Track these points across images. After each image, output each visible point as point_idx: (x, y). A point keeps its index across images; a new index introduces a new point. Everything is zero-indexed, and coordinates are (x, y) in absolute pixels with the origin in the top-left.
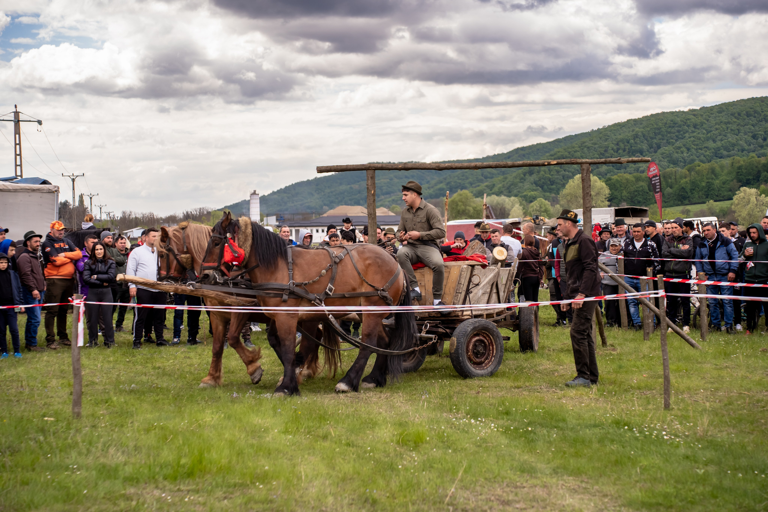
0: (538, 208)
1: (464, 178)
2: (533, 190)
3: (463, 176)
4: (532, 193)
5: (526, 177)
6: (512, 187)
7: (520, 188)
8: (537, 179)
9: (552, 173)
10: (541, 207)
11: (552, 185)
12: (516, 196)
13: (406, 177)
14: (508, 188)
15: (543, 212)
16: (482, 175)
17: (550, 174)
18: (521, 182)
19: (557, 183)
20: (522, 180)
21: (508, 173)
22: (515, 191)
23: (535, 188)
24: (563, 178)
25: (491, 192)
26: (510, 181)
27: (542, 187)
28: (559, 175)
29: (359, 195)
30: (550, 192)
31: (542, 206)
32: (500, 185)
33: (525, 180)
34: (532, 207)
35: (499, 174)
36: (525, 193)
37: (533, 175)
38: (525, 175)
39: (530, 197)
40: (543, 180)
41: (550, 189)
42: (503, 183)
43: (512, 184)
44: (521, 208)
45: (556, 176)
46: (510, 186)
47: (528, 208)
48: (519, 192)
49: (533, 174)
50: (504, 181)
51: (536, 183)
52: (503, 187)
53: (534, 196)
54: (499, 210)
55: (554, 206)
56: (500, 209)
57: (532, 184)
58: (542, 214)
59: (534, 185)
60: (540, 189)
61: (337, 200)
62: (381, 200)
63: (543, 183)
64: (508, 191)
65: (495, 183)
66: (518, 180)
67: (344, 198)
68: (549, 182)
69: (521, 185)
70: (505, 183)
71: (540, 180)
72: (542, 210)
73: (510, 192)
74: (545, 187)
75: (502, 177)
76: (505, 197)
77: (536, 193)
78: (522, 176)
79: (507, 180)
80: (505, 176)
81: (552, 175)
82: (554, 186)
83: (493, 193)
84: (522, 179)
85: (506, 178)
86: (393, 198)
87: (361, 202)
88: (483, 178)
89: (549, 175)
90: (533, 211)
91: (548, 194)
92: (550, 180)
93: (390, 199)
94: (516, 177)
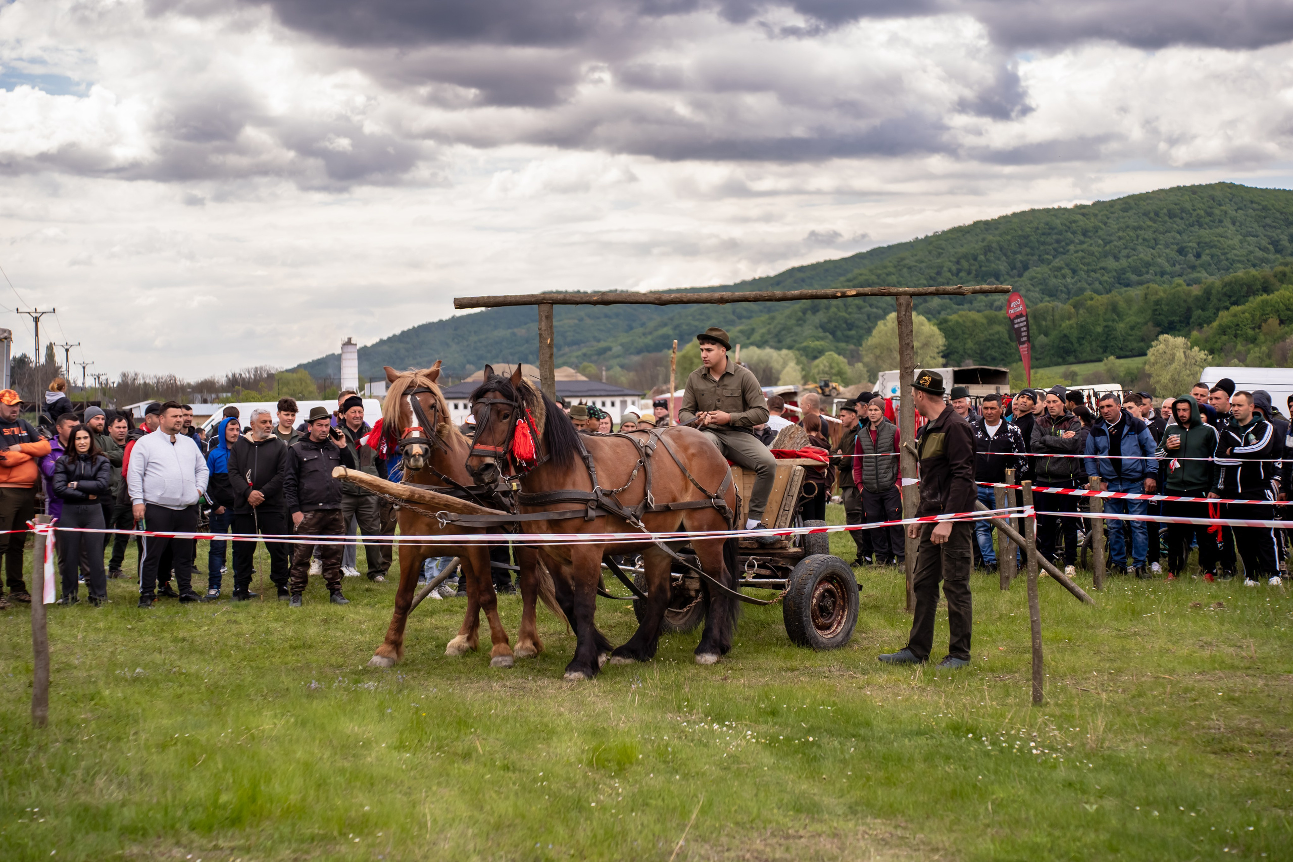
0: (827, 369)
1: (703, 317)
2: (819, 339)
3: (701, 314)
4: (817, 343)
5: (807, 316)
6: (784, 332)
7: (797, 334)
8: (825, 320)
9: (850, 310)
10: (831, 367)
11: (850, 329)
12: (790, 348)
13: (606, 316)
14: (777, 335)
15: (836, 375)
16: (734, 313)
17: (846, 312)
18: (799, 325)
19: (857, 327)
20: (800, 322)
21: (776, 311)
22: (788, 341)
23: (821, 335)
24: (869, 318)
25: (748, 342)
26: (779, 323)
27: (833, 333)
28: (861, 313)
29: (527, 346)
30: (847, 342)
31: (834, 365)
32: (764, 330)
33: (805, 321)
34: (817, 366)
35: (761, 311)
36: (805, 344)
37: (818, 314)
38: (804, 313)
39: (814, 349)
40: (834, 322)
41: (847, 337)
42: (768, 327)
43: (783, 329)
44: (799, 368)
45: (856, 316)
46: (780, 332)
47: (810, 368)
48: (795, 341)
49: (818, 311)
50: (769, 324)
51: (823, 327)
52: (769, 332)
53: (820, 348)
55: (853, 365)
56: (764, 371)
57: (817, 328)
58: (834, 378)
59: (820, 330)
60: (830, 337)
61: (489, 355)
62: (563, 355)
63: (836, 327)
64: (776, 339)
65: (754, 326)
66: (793, 322)
67: (502, 352)
68: (844, 326)
69: (797, 329)
70: (772, 326)
71: (829, 322)
72: (834, 371)
73: (780, 342)
74: (839, 333)
75: (767, 316)
76: (772, 350)
77: (822, 343)
78: (800, 314)
79: (776, 322)
80: (772, 314)
81: (850, 313)
82: (853, 332)
83: (752, 344)
84: (799, 319)
85: (773, 318)
86: (584, 350)
87: (531, 357)
88: (734, 318)
89: (844, 314)
90: (819, 373)
91: (843, 345)
92: (846, 322)
93: (579, 353)
94: (789, 317)
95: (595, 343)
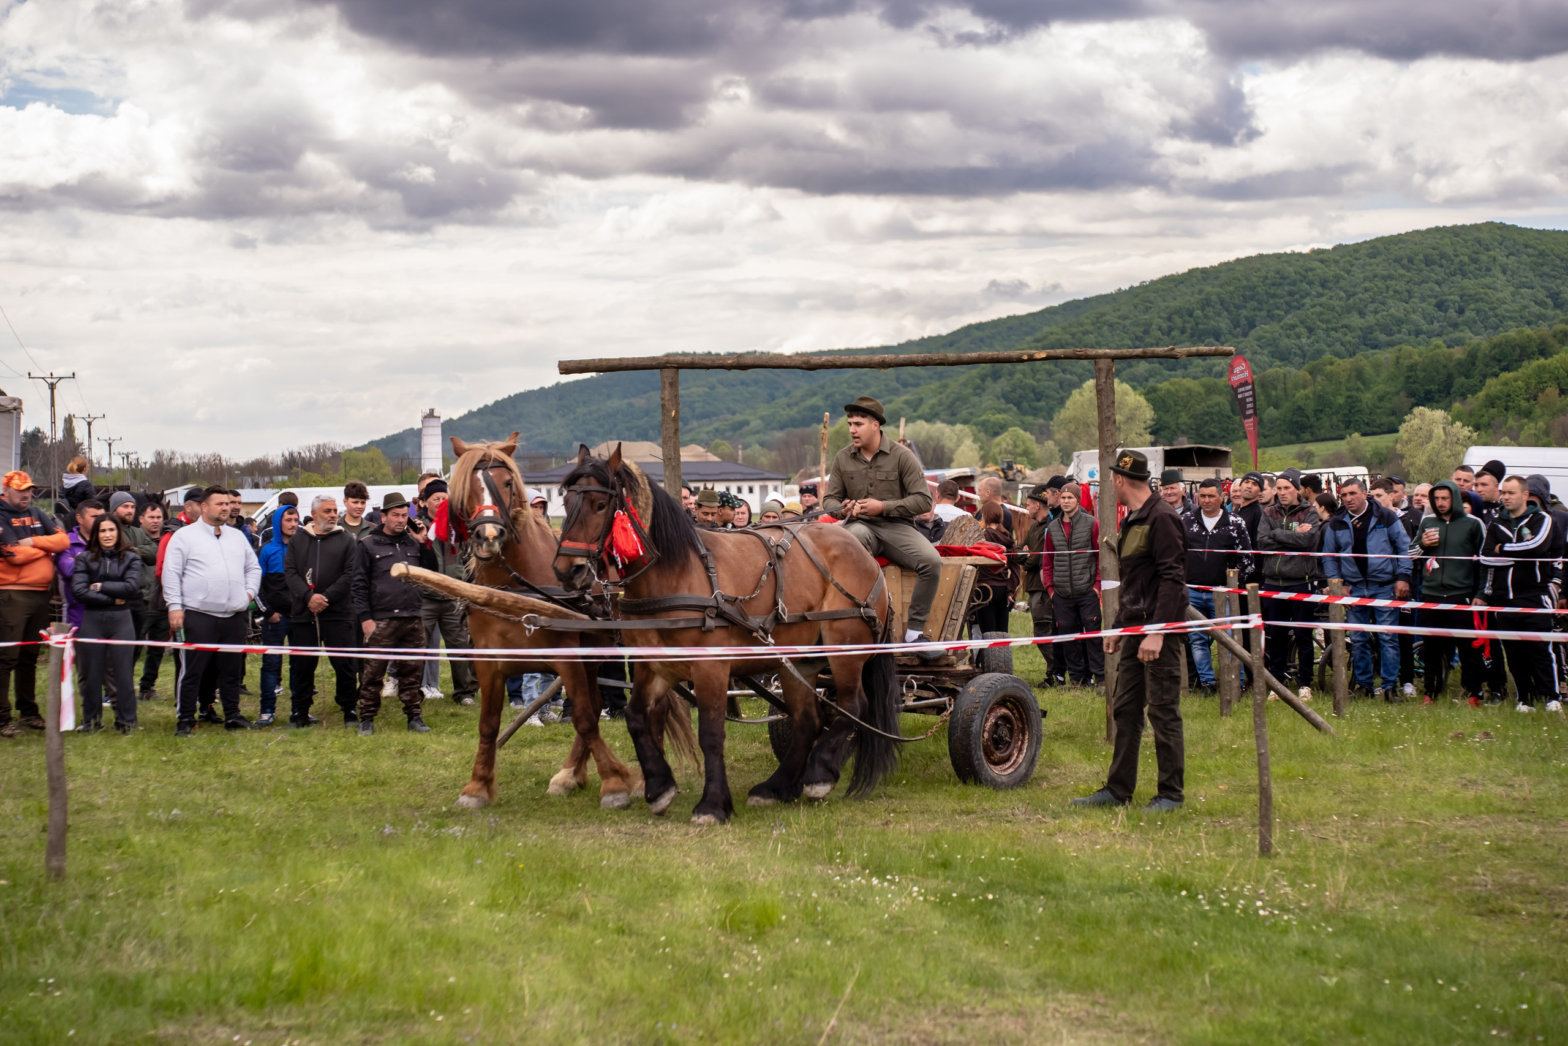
0: (1010, 448)
1: (860, 385)
2: (1000, 411)
3: (858, 382)
4: (999, 416)
5: (987, 383)
6: (958, 403)
7: (974, 406)
8: (1009, 389)
9: (1038, 376)
10: (1016, 446)
11: (1038, 400)
12: (965, 422)
13: (743, 383)
14: (949, 407)
15: (1021, 455)
16: (897, 379)
17: (1033, 378)
18: (977, 395)
19: (1047, 397)
20: (978, 391)
21: (950, 376)
22: (964, 413)
23: (1003, 406)
24: (1061, 387)
25: (915, 414)
26: (953, 392)
27: (1018, 405)
28: (1053, 381)
29: (646, 419)
30: (1035, 415)
31: (1018, 443)
32: (934, 401)
33: (984, 390)
34: (999, 444)
35: (931, 378)
36: (984, 417)
37: (999, 381)
38: (983, 380)
39: (994, 424)
40: (1019, 391)
41: (1035, 409)
42: (939, 396)
43: (958, 399)
44: (976, 446)
45: (1046, 383)
46: (953, 403)
47: (990, 447)
48: (971, 414)
49: (1000, 377)
50: (941, 393)
51: (1006, 397)
52: (940, 403)
53: (1003, 422)
54: (931, 452)
55: (1042, 443)
56: (934, 450)
57: (998, 398)
58: (1019, 459)
59: (1002, 400)
60: (1015, 409)
61: (600, 430)
62: (691, 430)
63: (1021, 397)
64: (949, 412)
65: (923, 395)
66: (970, 390)
67: (615, 425)
68: (1032, 395)
69: (975, 399)
70: (944, 396)
71: (1014, 390)
72: (1019, 450)
73: (953, 415)
74: (1025, 405)
75: (938, 384)
76: (944, 425)
77: (1005, 416)
78: (978, 381)
79: (948, 390)
80: (944, 381)
81: (1038, 381)
82: (1042, 403)
83: (919, 417)
84: (978, 387)
85: (945, 386)
86: (716, 425)
87: (651, 433)
88: (899, 386)
89: (1031, 381)
90: (1000, 453)
91: (1029, 419)
92: (1033, 390)
93: (710, 428)
94: (965, 385)
95: (729, 416)
